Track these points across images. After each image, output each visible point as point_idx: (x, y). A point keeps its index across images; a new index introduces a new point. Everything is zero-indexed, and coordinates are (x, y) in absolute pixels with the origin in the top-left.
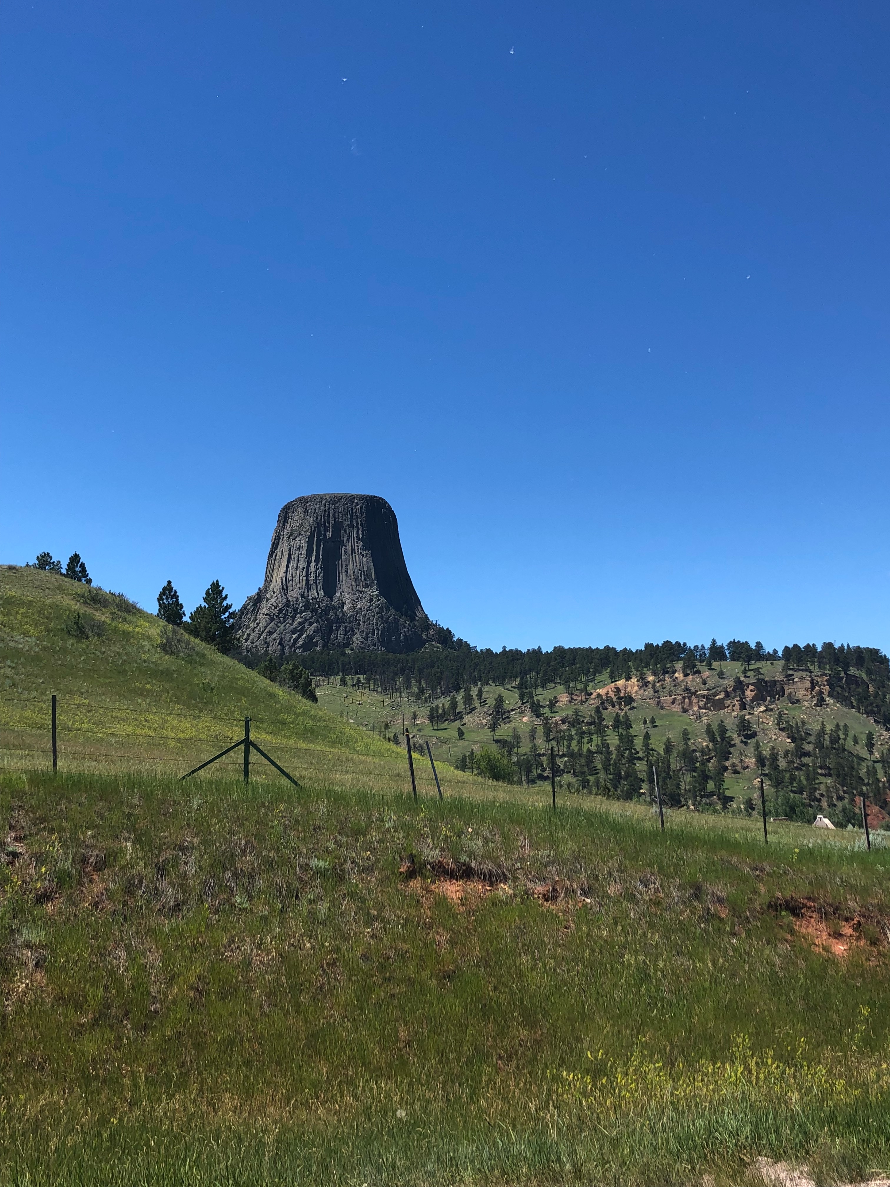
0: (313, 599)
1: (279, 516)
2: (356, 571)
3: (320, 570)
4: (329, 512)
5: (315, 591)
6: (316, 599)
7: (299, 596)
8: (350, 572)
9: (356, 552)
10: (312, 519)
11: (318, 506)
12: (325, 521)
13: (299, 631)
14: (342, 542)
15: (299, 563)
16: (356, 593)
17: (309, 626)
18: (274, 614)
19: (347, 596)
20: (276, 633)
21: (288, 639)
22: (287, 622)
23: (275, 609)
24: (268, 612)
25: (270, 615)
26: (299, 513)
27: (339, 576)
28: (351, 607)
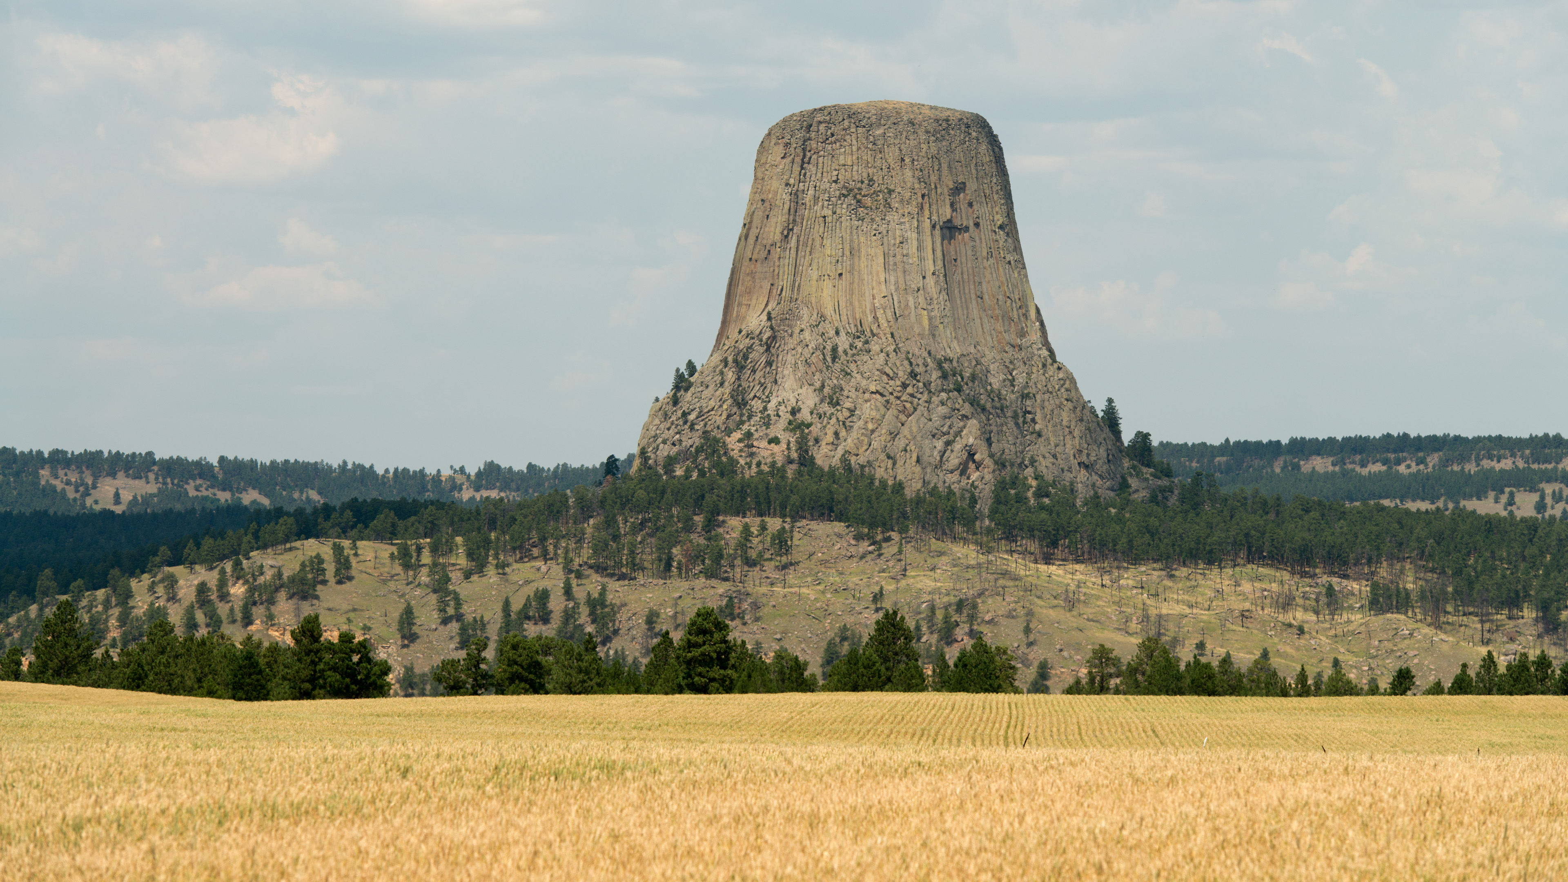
13: (944, 434)
14: (967, 229)
15: (908, 277)
16: (1007, 349)
17: (961, 424)
18: (891, 394)
19: (990, 355)
20: (901, 436)
21: (928, 452)
22: (918, 412)
23: (891, 383)
24: (879, 388)
25: (882, 395)
26: (855, 149)
27: (967, 308)
28: (1004, 380)
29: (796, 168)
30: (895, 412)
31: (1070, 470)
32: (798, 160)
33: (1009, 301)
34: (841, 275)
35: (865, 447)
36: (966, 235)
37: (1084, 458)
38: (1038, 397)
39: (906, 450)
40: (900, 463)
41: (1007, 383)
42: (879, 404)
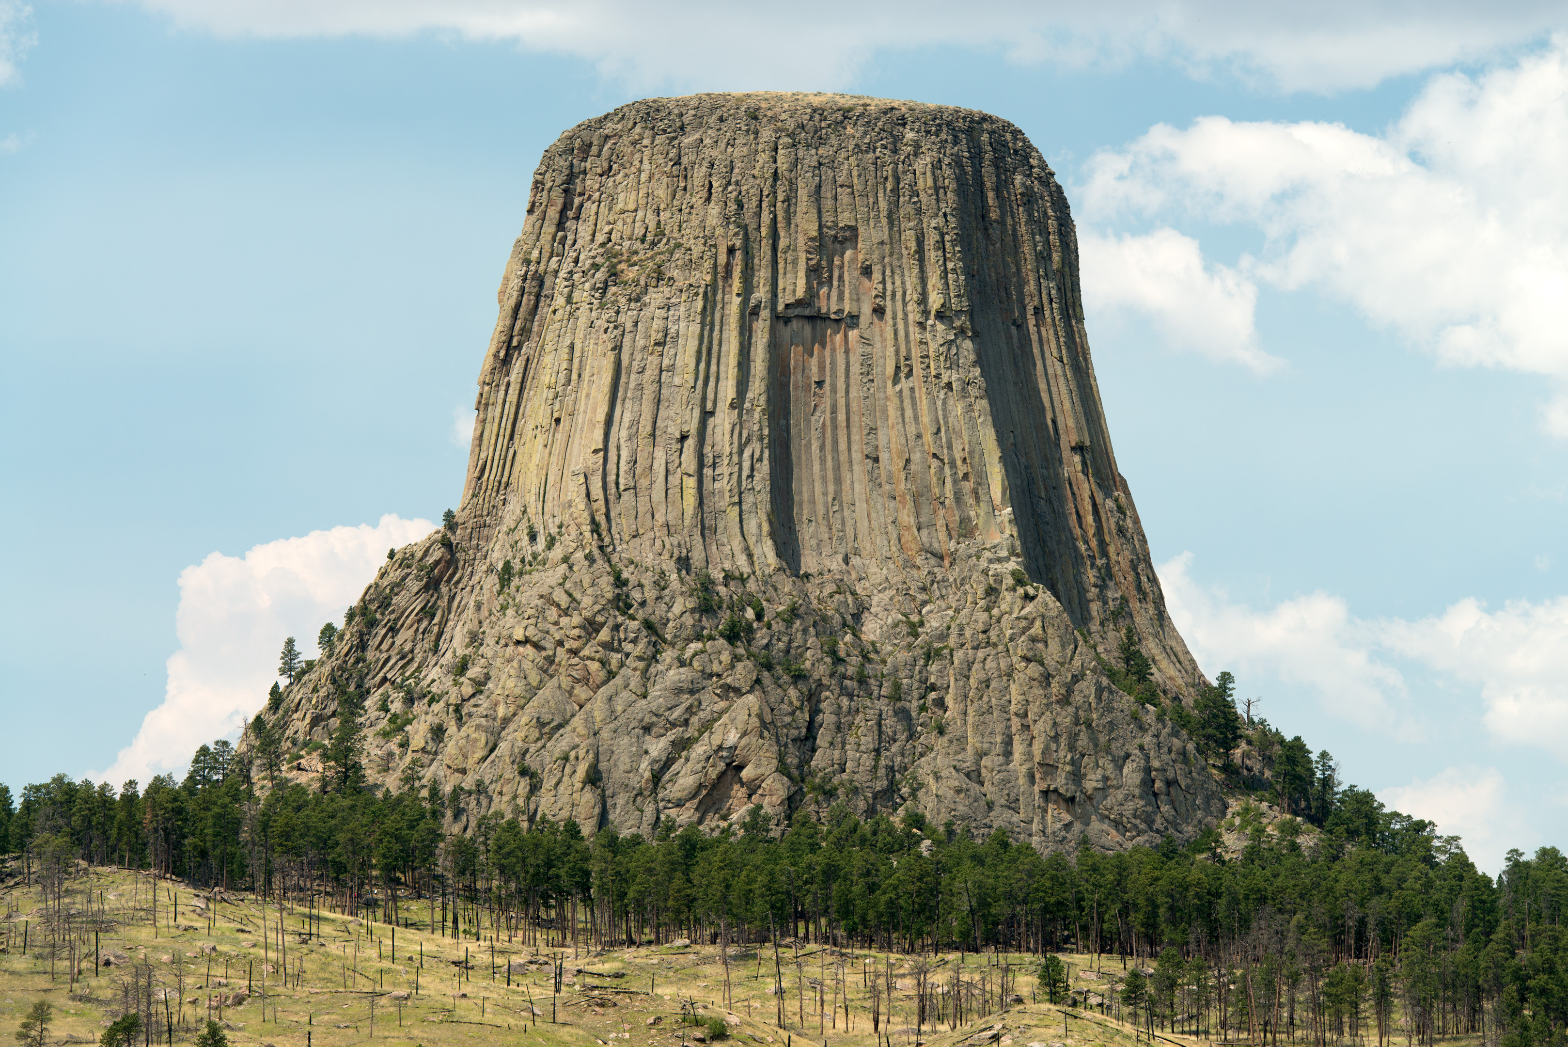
0: (728, 577)
1: (538, 185)
2: (916, 457)
3: (755, 447)
4: (792, 185)
5: (737, 544)
6: (743, 580)
7: (670, 566)
8: (890, 462)
9: (918, 370)
10: (714, 209)
11: (739, 151)
12: (774, 221)
13: (674, 725)
14: (853, 320)
15: (662, 413)
16: (919, 561)
17: (723, 704)
18: (560, 643)
19: (877, 573)
20: (568, 728)
21: (624, 761)
22: (618, 680)
23: (564, 621)
24: (531, 632)
25: (537, 646)
26: (644, 177)
27: (838, 481)
28: (896, 625)
29: (549, 229)
30: (566, 682)
31: (1013, 805)
32: (553, 213)
33: (935, 463)
34: (558, 421)
35: (479, 754)
36: (853, 334)
37: (1060, 781)
38: (959, 656)
39: (566, 759)
40: (548, 783)
41: (905, 629)
42: (527, 665)
